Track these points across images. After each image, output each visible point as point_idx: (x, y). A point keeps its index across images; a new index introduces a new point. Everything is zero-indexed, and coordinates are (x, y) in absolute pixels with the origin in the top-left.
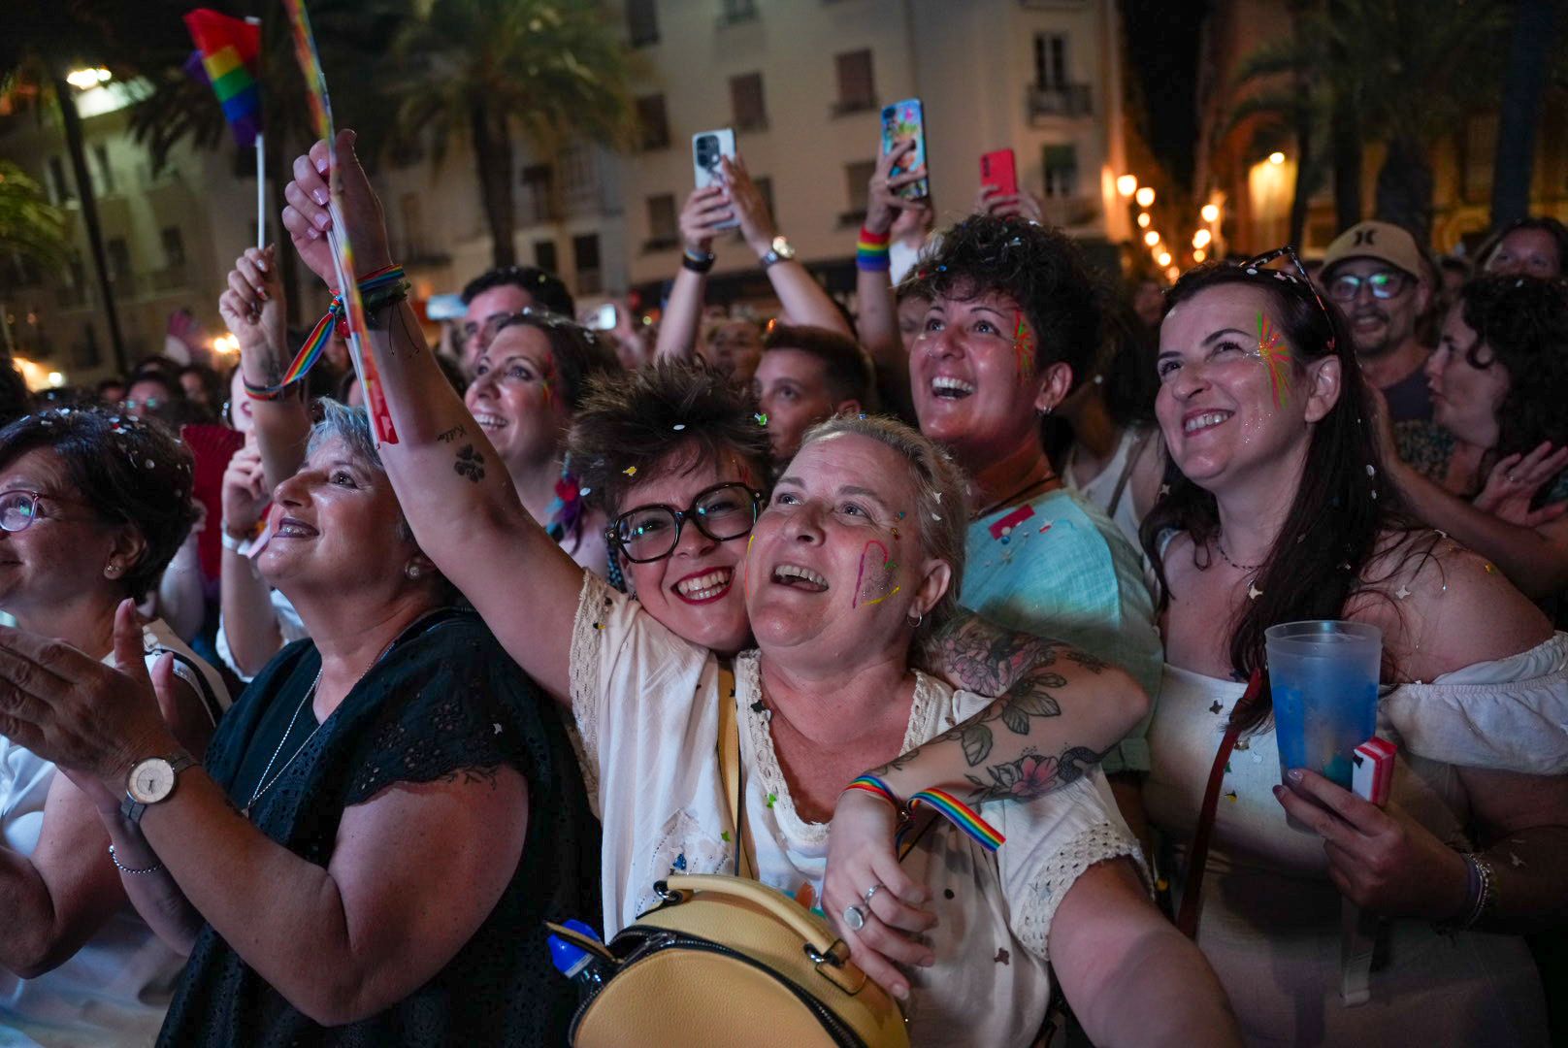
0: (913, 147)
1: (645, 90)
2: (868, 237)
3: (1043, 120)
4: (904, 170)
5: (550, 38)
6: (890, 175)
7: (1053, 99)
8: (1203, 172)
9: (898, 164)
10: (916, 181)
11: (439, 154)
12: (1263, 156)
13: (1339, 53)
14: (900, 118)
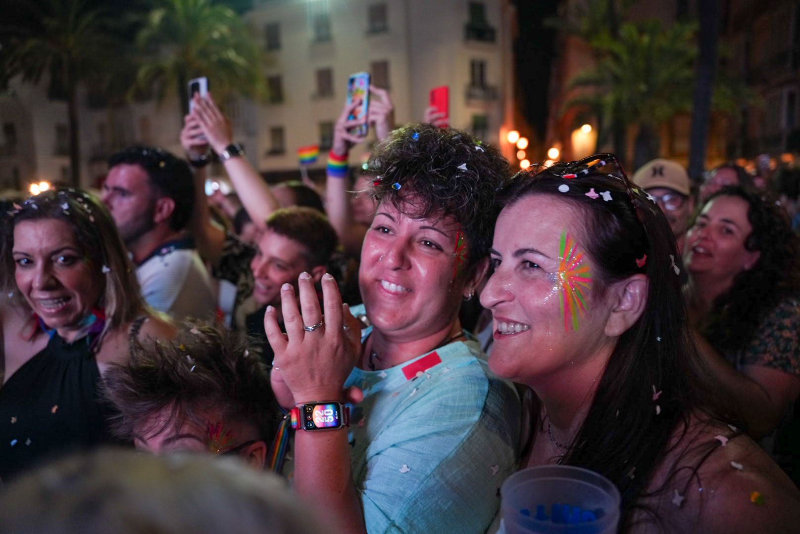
0: (361, 103)
1: (273, 72)
2: (334, 157)
3: (474, 101)
4: (355, 118)
5: (222, 42)
6: (348, 119)
7: (478, 92)
8: (551, 133)
9: (353, 114)
10: (360, 126)
11: (161, 97)
12: (578, 126)
13: (617, 80)
14: (357, 84)
